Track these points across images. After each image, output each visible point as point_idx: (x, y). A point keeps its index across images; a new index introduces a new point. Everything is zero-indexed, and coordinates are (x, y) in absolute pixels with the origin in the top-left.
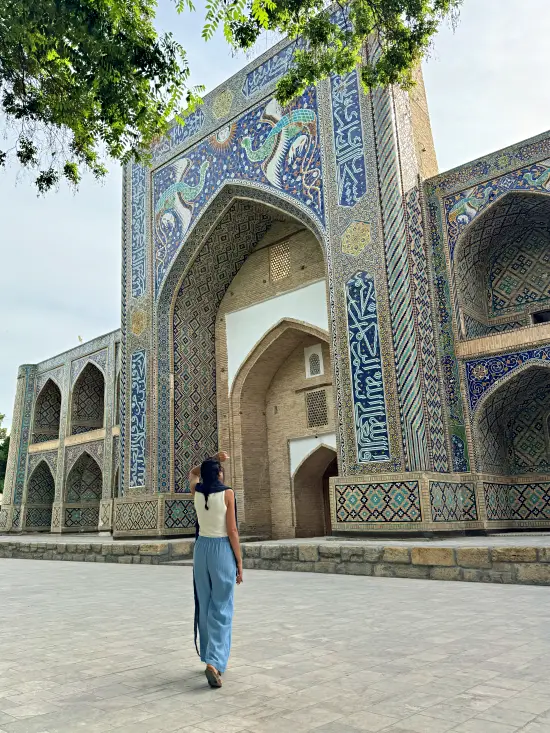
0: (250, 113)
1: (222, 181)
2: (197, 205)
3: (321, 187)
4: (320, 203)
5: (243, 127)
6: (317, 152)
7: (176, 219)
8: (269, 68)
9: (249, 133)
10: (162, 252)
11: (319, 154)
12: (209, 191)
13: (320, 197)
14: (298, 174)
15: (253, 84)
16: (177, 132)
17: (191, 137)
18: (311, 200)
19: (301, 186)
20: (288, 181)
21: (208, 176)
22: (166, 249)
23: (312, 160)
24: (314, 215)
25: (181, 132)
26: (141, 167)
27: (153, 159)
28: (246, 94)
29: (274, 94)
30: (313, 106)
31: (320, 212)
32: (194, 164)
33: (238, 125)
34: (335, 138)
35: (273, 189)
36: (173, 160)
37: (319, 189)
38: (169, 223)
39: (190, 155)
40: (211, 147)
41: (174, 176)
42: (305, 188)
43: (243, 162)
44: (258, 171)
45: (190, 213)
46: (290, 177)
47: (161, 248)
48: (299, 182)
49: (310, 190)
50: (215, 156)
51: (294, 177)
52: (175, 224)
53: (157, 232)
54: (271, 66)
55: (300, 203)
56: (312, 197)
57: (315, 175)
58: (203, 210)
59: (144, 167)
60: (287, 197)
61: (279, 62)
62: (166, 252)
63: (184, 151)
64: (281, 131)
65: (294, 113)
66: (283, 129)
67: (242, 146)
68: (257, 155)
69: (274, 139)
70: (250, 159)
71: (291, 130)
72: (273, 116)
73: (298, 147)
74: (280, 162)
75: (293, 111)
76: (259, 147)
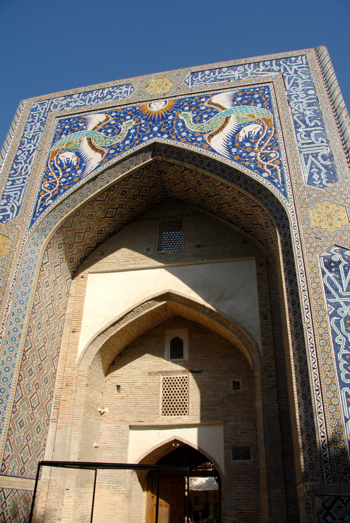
2: (112, 151)
3: (280, 165)
4: (280, 178)
5: (182, 105)
6: (274, 140)
7: (79, 159)
8: (217, 74)
9: (189, 110)
10: (52, 184)
11: (276, 142)
12: (130, 143)
13: (280, 173)
14: (252, 151)
15: (198, 80)
16: (97, 94)
17: (115, 101)
18: (268, 173)
19: (256, 161)
20: (239, 153)
21: (133, 131)
22: (58, 182)
23: (268, 144)
24: (273, 186)
25: (102, 95)
26: (43, 112)
27: (61, 109)
28: (188, 84)
29: (222, 91)
30: (268, 108)
31: (281, 186)
32: (114, 120)
33: (178, 102)
34: (296, 134)
35: (219, 156)
36: (87, 113)
37: (278, 167)
38: (69, 160)
39: (110, 113)
40: (140, 111)
41: (85, 125)
42: (260, 163)
43: (180, 129)
44: (199, 139)
45: (101, 156)
46: (241, 151)
47: (51, 180)
48: (253, 157)
49: (267, 166)
50: (143, 119)
51: (246, 152)
52: (78, 163)
53: (49, 166)
54: (219, 73)
55: (255, 173)
56: (270, 172)
57: (272, 155)
58: (120, 157)
59: (48, 112)
60: (237, 165)
61: (229, 73)
62: (58, 185)
63: (103, 109)
64: (230, 116)
65: (246, 107)
66: (232, 115)
67: (181, 117)
68: (199, 127)
69: (221, 120)
70: (189, 128)
71: (241, 118)
72: (221, 105)
73: (251, 132)
74: (228, 138)
75: (245, 106)
76: (203, 122)
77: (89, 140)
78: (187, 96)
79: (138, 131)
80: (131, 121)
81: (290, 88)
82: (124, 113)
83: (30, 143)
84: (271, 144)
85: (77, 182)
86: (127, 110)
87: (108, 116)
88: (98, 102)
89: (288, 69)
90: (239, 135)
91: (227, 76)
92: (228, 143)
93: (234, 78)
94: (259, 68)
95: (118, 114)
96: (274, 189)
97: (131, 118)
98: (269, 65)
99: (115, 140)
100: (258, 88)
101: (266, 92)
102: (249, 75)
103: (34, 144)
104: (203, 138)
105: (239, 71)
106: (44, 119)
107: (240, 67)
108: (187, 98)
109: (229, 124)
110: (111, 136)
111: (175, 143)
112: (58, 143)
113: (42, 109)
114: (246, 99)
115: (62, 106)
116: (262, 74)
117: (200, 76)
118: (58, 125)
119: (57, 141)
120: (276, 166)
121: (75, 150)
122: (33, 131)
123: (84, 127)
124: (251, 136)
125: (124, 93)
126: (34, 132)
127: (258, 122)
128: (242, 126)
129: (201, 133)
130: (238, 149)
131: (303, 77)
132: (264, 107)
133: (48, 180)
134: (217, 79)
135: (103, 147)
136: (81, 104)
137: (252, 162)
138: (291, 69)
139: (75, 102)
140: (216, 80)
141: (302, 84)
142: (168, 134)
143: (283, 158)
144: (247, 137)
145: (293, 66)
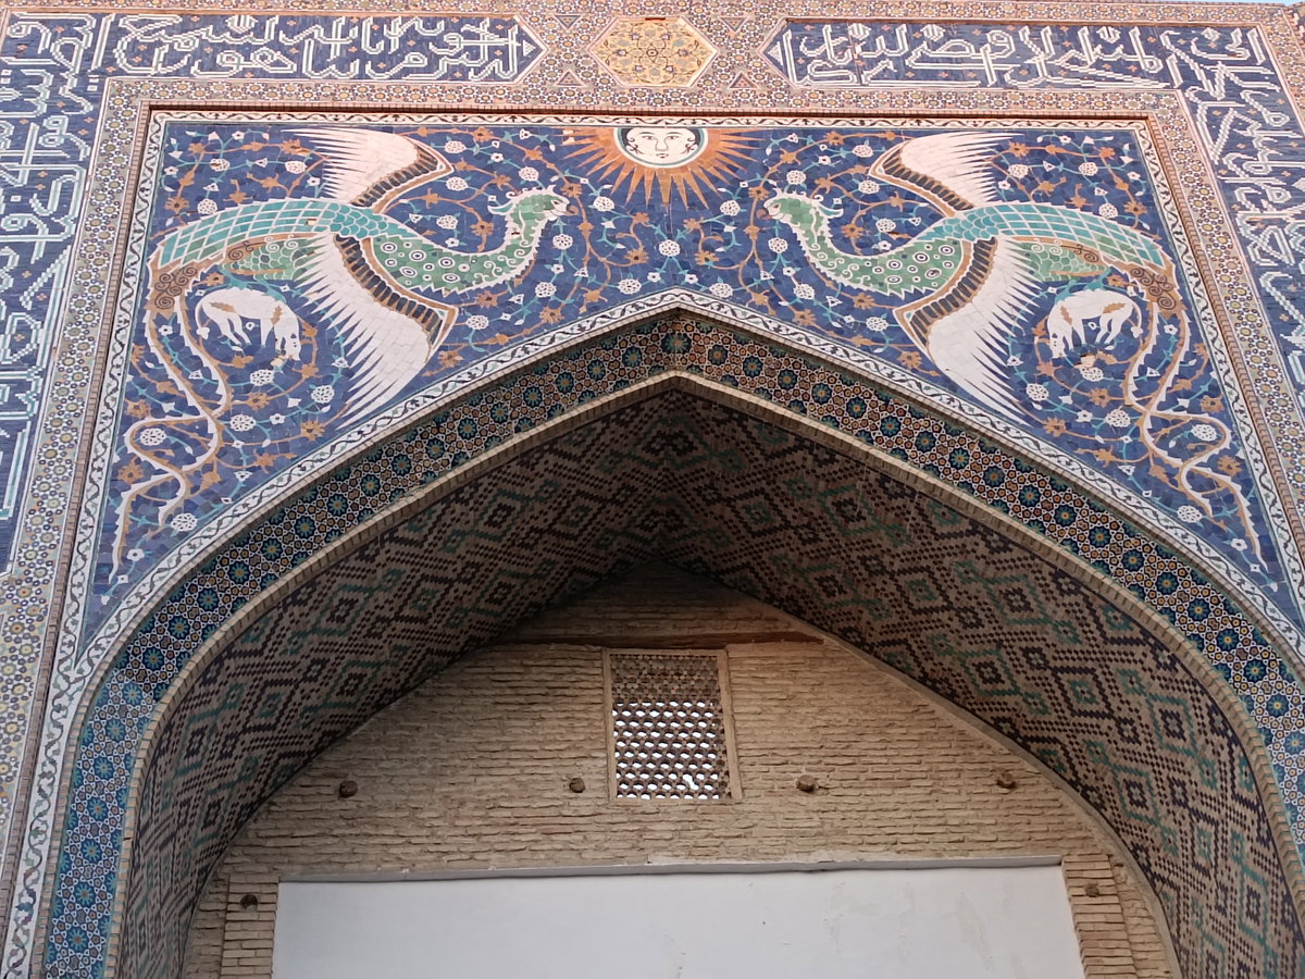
0: (818, 134)
1: (649, 289)
2: (478, 322)
3: (1247, 484)
4: (1254, 535)
5: (775, 159)
6: (1197, 366)
7: (311, 332)
8: (903, 44)
9: (810, 186)
10: (181, 436)
11: (1206, 377)
12: (561, 293)
13: (1248, 514)
14: (1114, 405)
15: (824, 57)
16: (354, 33)
17: (449, 84)
18: (1201, 509)
19: (1137, 449)
20: (1059, 408)
21: (562, 242)
22: (212, 428)
23: (1174, 382)
24: (1231, 567)
25: (381, 45)
26: (75, 65)
27: (170, 69)
28: (783, 69)
29: (938, 123)
30: (1145, 226)
31: (1262, 568)
32: (463, 175)
33: (751, 143)
34: (1285, 355)
35: (977, 411)
36: (317, 118)
37: (1237, 488)
38: (257, 330)
39: (438, 137)
40: (583, 157)
41: (318, 173)
42: (1159, 461)
43: (781, 266)
44: (877, 324)
45: (424, 336)
46: (1067, 400)
47: (171, 413)
48: (1124, 431)
49: (1191, 476)
50: (605, 193)
51: (1089, 406)
52: (306, 349)
53: (150, 342)
54: (914, 43)
55: (1144, 504)
56: (1206, 503)
57: (1203, 433)
58: (520, 352)
59: (102, 73)
60: (1064, 460)
61: (955, 48)
62: (214, 444)
63: (397, 111)
64: (993, 241)
65: (1054, 212)
66: (1001, 238)
67: (776, 214)
68: (864, 270)
69: (958, 252)
70: (823, 269)
71: (1044, 255)
72: (944, 183)
73: (1097, 320)
74: (1004, 334)
75: (1048, 204)
76: (877, 252)
77: (350, 247)
78: (787, 122)
79: (589, 246)
80: (544, 192)
81: (1223, 154)
82: (503, 149)
83: (24, 208)
84: (1186, 384)
85: (322, 441)
86: (516, 139)
87: (430, 149)
88: (362, 75)
89: (1200, 75)
90: (1046, 329)
91: (950, 60)
92: (1005, 359)
93: (981, 77)
94: (1079, 48)
95: (476, 150)
96: (1236, 577)
97: (545, 179)
98: (1116, 45)
99: (483, 270)
100: (1090, 134)
101: (1127, 160)
102: (1043, 71)
103: (45, 220)
104: (890, 319)
105: (995, 49)
106: (88, 107)
107: (998, 32)
108: (790, 131)
109: (994, 273)
110: (459, 249)
111: (773, 325)
112: (183, 235)
113: (68, 51)
114: (1047, 176)
115: (173, 57)
116: (1095, 78)
117: (829, 44)
118: (171, 149)
119: (176, 223)
120: (1227, 479)
121: (283, 283)
122: (29, 152)
123: (313, 182)
124: (1098, 340)
125: (492, 57)
126: (36, 160)
127: (1112, 281)
128: (1052, 290)
129: (878, 297)
130: (1056, 393)
131: (1268, 116)
132: (1130, 223)
133: (158, 412)
134: (908, 69)
135: (428, 293)
136: (280, 70)
137: (1123, 451)
138: (1210, 76)
139: (246, 51)
140: (901, 72)
141: (1270, 145)
142: (730, 278)
143: (1248, 449)
144: (1084, 342)
145: (1215, 63)
